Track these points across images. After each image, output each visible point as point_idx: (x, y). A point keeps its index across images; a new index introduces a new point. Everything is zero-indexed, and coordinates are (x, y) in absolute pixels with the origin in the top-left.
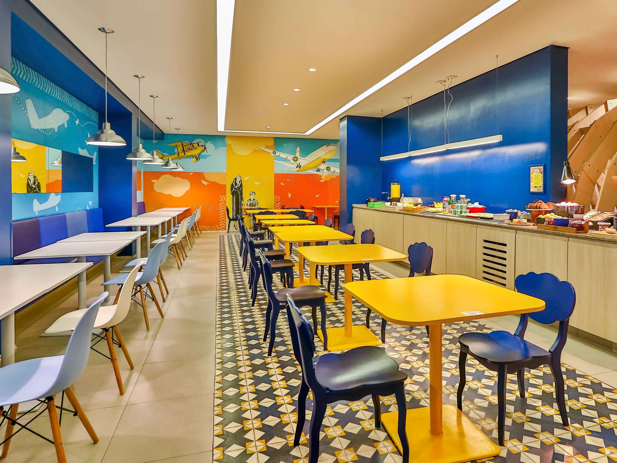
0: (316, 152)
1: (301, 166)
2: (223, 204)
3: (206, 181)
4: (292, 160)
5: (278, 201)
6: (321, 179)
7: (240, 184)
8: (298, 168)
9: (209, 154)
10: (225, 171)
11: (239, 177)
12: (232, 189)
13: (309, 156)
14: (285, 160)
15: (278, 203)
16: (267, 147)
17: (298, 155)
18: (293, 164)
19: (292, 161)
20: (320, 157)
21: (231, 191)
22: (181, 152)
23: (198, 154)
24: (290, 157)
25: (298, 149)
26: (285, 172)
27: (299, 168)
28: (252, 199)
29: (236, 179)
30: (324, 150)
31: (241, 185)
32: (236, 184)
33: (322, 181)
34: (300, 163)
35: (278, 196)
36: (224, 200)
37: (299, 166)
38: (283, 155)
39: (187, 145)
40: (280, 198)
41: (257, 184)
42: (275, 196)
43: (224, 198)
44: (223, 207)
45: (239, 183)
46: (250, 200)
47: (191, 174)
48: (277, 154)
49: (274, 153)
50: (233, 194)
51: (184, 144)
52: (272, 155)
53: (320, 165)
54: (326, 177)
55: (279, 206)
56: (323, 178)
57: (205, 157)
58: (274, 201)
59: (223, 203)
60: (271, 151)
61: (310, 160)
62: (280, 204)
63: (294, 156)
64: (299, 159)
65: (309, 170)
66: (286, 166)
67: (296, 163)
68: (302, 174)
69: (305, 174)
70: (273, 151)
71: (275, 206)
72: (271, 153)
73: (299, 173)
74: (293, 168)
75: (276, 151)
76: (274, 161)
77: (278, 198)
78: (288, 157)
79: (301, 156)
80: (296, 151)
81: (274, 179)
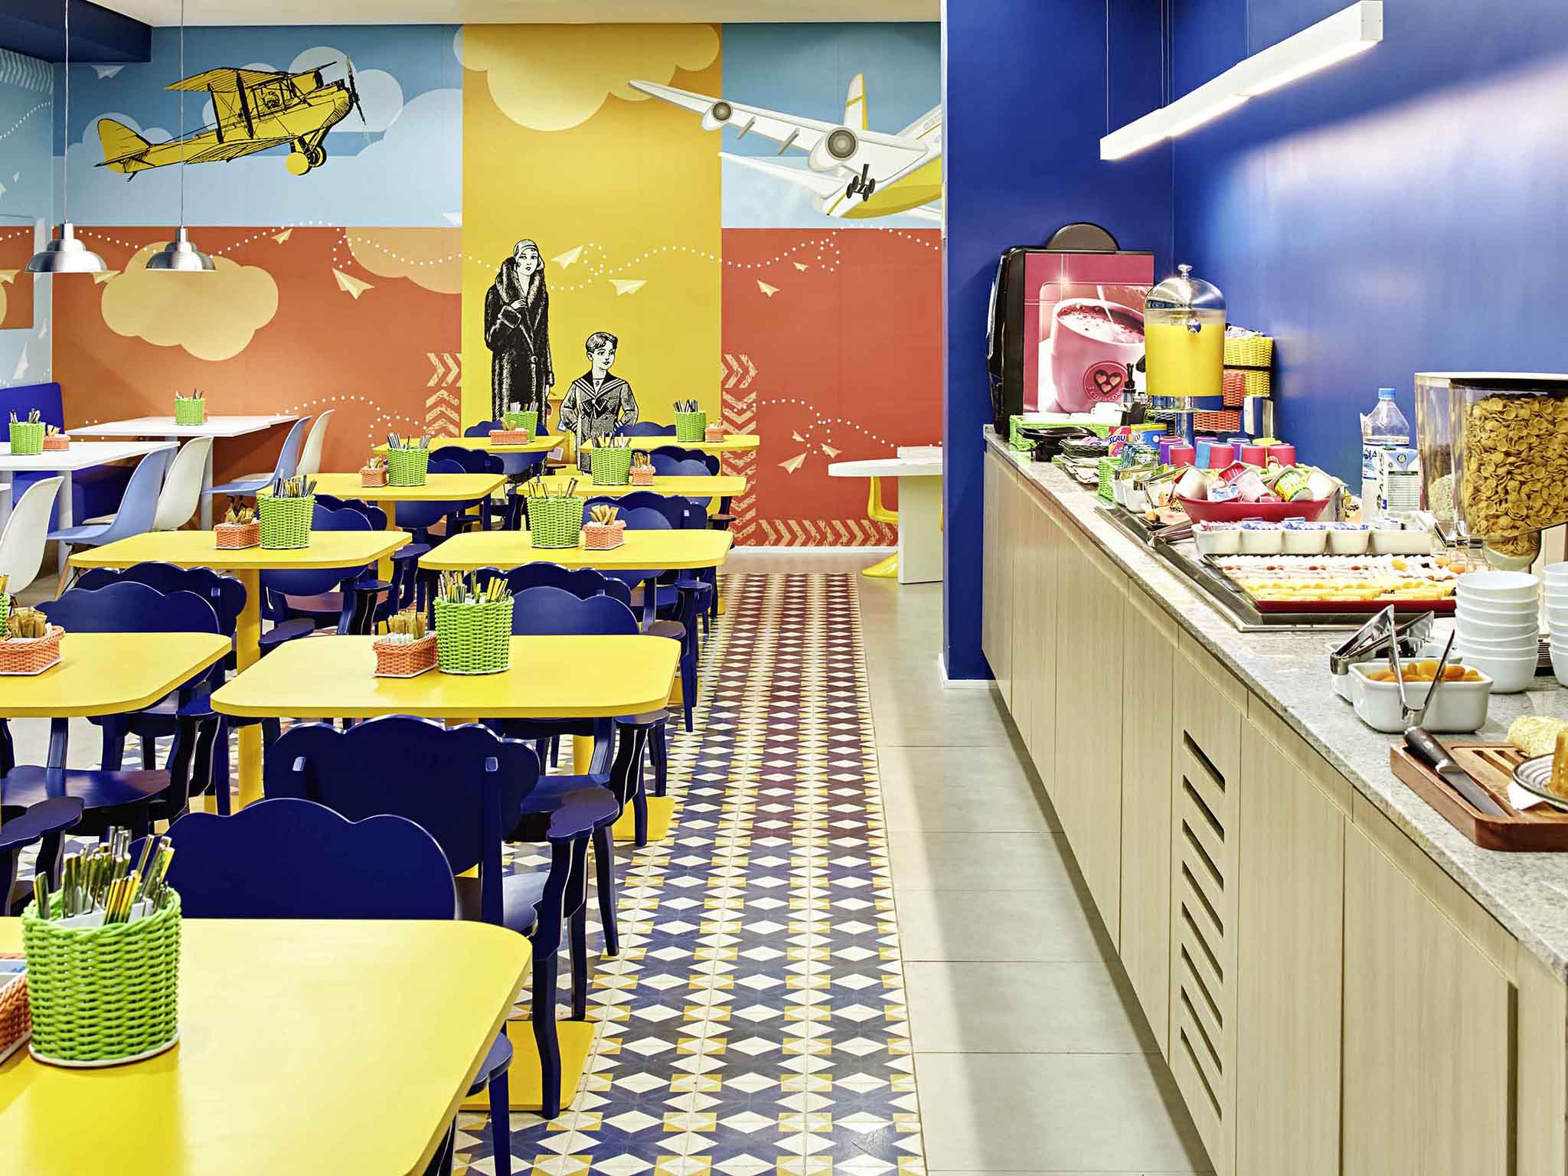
1: (877, 187)
2: (441, 401)
3: (356, 271)
4: (823, 148)
5: (742, 386)
7: (534, 289)
8: (857, 198)
9: (372, 127)
10: (456, 219)
11: (529, 253)
12: (489, 322)
13: (920, 129)
15: (739, 399)
16: (682, 80)
17: (854, 119)
18: (831, 172)
19: (824, 158)
21: (487, 330)
22: (233, 120)
23: (318, 130)
24: (812, 134)
25: (857, 88)
26: (785, 221)
27: (865, 198)
28: (599, 375)
29: (511, 263)
31: (542, 296)
32: (514, 292)
34: (866, 167)
35: (744, 358)
36: (450, 378)
37: (862, 186)
38: (772, 125)
39: (264, 84)
40: (753, 372)
41: (628, 287)
42: (729, 357)
43: (448, 370)
44: (442, 415)
45: (531, 283)
46: (589, 377)
47: (281, 238)
48: (740, 116)
49: (722, 111)
50: (498, 343)
51: (250, 80)
52: (711, 123)
55: (748, 415)
57: (355, 144)
58: (723, 389)
59: (444, 393)
60: (702, 104)
61: (927, 150)
62: (754, 405)
63: (832, 127)
64: (860, 145)
65: (923, 207)
66: (790, 184)
67: (846, 167)
68: (878, 230)
69: (896, 231)
70: (716, 100)
71: (726, 414)
72: (704, 114)
73: (862, 226)
74: (827, 194)
75: (732, 104)
76: (720, 158)
77: (746, 371)
78: (802, 131)
79: (872, 125)
80: (846, 99)
81: (721, 260)
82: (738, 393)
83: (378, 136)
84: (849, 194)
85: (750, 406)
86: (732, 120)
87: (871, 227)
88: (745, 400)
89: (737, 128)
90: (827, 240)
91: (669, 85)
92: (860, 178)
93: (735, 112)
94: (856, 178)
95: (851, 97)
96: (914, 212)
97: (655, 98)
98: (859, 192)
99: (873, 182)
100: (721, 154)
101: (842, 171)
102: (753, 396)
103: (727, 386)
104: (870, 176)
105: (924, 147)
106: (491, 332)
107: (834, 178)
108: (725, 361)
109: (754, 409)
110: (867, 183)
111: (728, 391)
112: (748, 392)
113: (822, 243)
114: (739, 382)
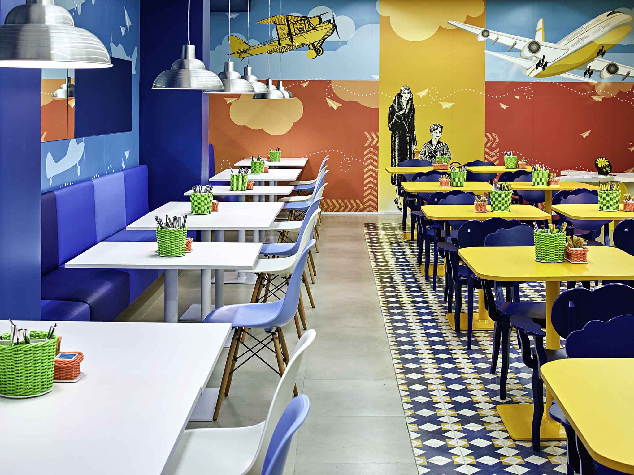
0: (582, 29)
1: (548, 65)
2: (370, 152)
3: (336, 99)
4: (526, 49)
5: (493, 146)
6: (595, 94)
7: (409, 106)
8: (540, 69)
9: (342, 39)
10: (377, 77)
11: (407, 91)
12: (390, 119)
13: (565, 41)
14: (511, 49)
15: (492, 151)
16: (469, 21)
17: (539, 37)
18: (530, 58)
19: (527, 53)
20: (592, 42)
21: (389, 123)
22: (285, 36)
23: (320, 41)
24: (522, 43)
25: (540, 24)
26: (510, 78)
27: (544, 69)
28: (435, 141)
29: (399, 95)
30: (601, 24)
31: (412, 109)
32: (400, 107)
33: (596, 98)
34: (544, 56)
35: (494, 135)
36: (374, 143)
37: (542, 64)
38: (506, 39)
39: (298, 21)
40: (497, 140)
41: (447, 105)
42: (488, 134)
43: (373, 139)
44: (371, 158)
45: (407, 104)
46: (431, 142)
47: (305, 85)
48: (493, 36)
49: (485, 34)
50: (394, 128)
51: (291, 20)
52: (481, 38)
53: (592, 60)
54: (607, 88)
55: (495, 158)
56: (599, 90)
57: (335, 46)
58: (485, 147)
59: (371, 149)
60: (478, 31)
61: (568, 50)
62: (498, 153)
63: (530, 40)
64: (542, 48)
65: (566, 73)
66: (513, 63)
67: (535, 56)
68: (549, 82)
69: (556, 83)
70: (483, 29)
71: (487, 157)
72: (478, 35)
73: (542, 81)
74: (528, 68)
75: (490, 31)
76: (485, 53)
77: (495, 140)
78: (518, 42)
79: (546, 40)
80: (536, 29)
81: (485, 94)
82: (492, 149)
83: (345, 43)
84: (537, 68)
85: (496, 154)
86: (490, 37)
87: (546, 81)
88: (495, 152)
89: (491, 40)
90: (528, 86)
91: (464, 23)
92: (541, 61)
93: (491, 34)
94: (540, 61)
95: (538, 28)
96: (563, 75)
97: (459, 29)
98: (541, 67)
99: (547, 63)
100: (485, 51)
101: (534, 58)
102: (498, 150)
103: (487, 146)
104: (545, 60)
105: (567, 49)
106: (391, 124)
107: (530, 61)
108: (486, 136)
109: (498, 155)
110: (544, 63)
111: (488, 148)
112: (495, 148)
113: (526, 87)
114: (492, 144)
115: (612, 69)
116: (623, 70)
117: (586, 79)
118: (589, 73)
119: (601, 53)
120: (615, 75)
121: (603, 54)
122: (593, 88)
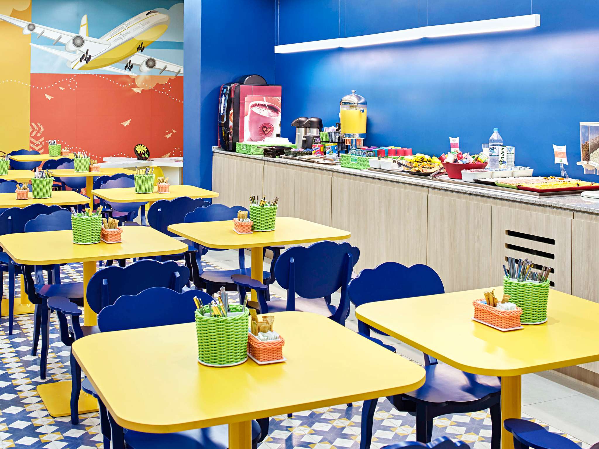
0: (124, 26)
1: (92, 58)
4: (71, 43)
5: (38, 135)
6: (135, 86)
8: (84, 62)
13: (107, 37)
14: (57, 43)
15: (37, 140)
16: (15, 14)
17: (83, 32)
18: (74, 52)
19: (71, 47)
20: (133, 38)
24: (67, 37)
25: (84, 20)
26: (55, 70)
27: (87, 62)
30: (141, 22)
33: (136, 90)
34: (87, 51)
35: (39, 124)
37: (86, 58)
38: (52, 33)
40: (42, 130)
42: (33, 124)
48: (39, 29)
49: (31, 27)
52: (27, 32)
53: (132, 54)
54: (145, 81)
55: (40, 146)
56: (138, 82)
58: (31, 136)
60: (23, 24)
61: (111, 45)
62: (43, 142)
63: (75, 35)
64: (86, 42)
65: (109, 66)
66: (57, 56)
67: (79, 50)
68: (92, 75)
69: (99, 75)
70: (29, 23)
71: (32, 146)
72: (24, 28)
73: (86, 73)
74: (72, 61)
75: (35, 25)
76: (30, 46)
77: (40, 129)
78: (63, 36)
79: (90, 35)
80: (80, 25)
81: (30, 86)
82: (37, 138)
84: (81, 61)
85: (41, 143)
86: (35, 31)
87: (89, 74)
88: (40, 140)
89: (36, 34)
90: (72, 78)
91: (10, 16)
92: (85, 55)
93: (36, 28)
94: (83, 55)
95: (82, 24)
96: (105, 68)
97: (4, 21)
98: (85, 60)
99: (90, 56)
100: (30, 44)
101: (78, 52)
102: (43, 139)
103: (32, 135)
104: (89, 54)
105: (109, 44)
107: (75, 55)
108: (31, 125)
109: (43, 144)
110: (88, 57)
111: (33, 137)
112: (40, 137)
113: (70, 79)
114: (37, 134)
115: (151, 63)
116: (160, 65)
117: (127, 72)
118: (129, 67)
119: (141, 48)
120: (153, 69)
121: (143, 49)
122: (133, 80)
